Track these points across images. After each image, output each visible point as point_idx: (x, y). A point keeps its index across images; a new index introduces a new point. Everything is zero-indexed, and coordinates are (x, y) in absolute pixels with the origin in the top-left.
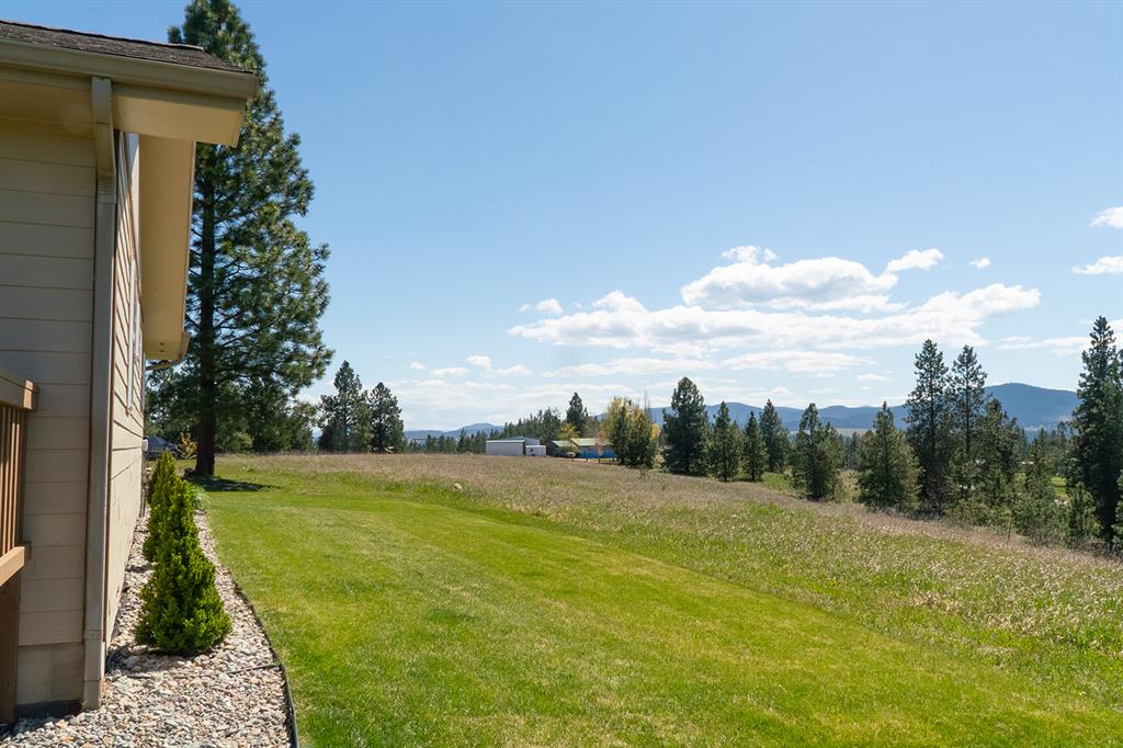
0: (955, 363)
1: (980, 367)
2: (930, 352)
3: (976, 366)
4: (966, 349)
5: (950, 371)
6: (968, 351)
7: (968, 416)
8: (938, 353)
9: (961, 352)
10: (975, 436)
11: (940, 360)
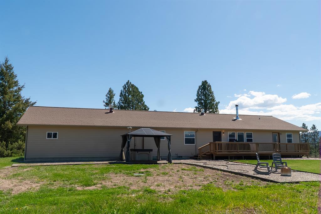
0: (311, 129)
1: (317, 130)
2: (304, 126)
3: (316, 130)
4: (313, 125)
5: (309, 131)
6: (314, 126)
7: (315, 142)
8: (306, 126)
9: (312, 126)
10: (317, 146)
11: (307, 128)
